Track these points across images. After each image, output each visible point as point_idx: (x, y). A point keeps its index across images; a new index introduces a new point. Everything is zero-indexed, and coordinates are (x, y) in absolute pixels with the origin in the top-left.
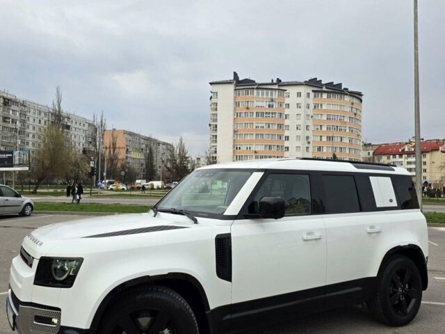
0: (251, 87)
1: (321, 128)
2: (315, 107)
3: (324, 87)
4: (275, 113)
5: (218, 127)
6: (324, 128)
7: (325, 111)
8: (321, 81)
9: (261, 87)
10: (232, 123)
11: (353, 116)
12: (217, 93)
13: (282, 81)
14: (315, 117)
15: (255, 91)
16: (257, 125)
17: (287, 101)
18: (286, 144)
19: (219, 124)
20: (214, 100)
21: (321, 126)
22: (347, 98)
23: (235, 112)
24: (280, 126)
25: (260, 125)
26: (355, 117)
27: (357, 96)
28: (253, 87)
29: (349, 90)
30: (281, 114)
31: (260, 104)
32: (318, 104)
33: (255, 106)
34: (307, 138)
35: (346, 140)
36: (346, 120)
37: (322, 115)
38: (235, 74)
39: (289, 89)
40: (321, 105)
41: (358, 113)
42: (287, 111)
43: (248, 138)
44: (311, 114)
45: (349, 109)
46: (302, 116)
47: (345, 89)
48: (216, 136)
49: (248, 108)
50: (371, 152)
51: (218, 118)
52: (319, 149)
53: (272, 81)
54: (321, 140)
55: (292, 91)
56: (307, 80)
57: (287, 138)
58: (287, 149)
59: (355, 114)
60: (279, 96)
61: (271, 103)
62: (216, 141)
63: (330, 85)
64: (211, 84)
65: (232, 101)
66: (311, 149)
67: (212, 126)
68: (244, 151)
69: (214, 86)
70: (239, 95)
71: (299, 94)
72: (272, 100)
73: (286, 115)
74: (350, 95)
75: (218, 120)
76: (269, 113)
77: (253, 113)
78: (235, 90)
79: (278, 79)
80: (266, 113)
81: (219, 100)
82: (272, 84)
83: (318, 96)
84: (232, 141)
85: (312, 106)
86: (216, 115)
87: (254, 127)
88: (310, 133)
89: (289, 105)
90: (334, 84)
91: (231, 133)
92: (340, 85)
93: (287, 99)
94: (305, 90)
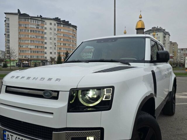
0: (27, 18)
1: (61, 40)
2: (58, 30)
3: (62, 22)
4: (40, 31)
5: (10, 35)
6: (62, 40)
7: (62, 32)
8: (60, 19)
9: (32, 18)
10: (18, 34)
11: (74, 36)
12: (9, 18)
13: (43, 17)
14: (58, 35)
15: (30, 20)
16: (31, 36)
17: (45, 26)
18: (45, 46)
19: (10, 34)
20: (7, 22)
21: (61, 39)
22: (71, 28)
23: (19, 29)
24: (42, 37)
25: (32, 36)
27: (75, 27)
28: (29, 18)
30: (42, 32)
31: (32, 26)
32: (59, 29)
33: (30, 27)
34: (55, 43)
35: (71, 46)
36: (71, 37)
37: (61, 34)
38: (18, 10)
39: (46, 21)
40: (61, 30)
41: (75, 34)
42: (45, 31)
43: (27, 42)
44: (56, 33)
45: (72, 33)
46: (53, 33)
47: (70, 24)
48: (9, 40)
49: (26, 28)
51: (10, 31)
52: (60, 49)
53: (38, 16)
54: (61, 45)
55: (48, 22)
56: (54, 18)
57: (46, 43)
58: (46, 48)
59: (74, 35)
60: (41, 23)
61: (38, 27)
62: (9, 43)
63: (64, 21)
64: (5, 13)
65: (17, 23)
66: (56, 49)
67: (6, 35)
68: (24, 48)
69: (6, 14)
70: (21, 21)
71: (51, 24)
72: (38, 25)
73: (45, 33)
74: (72, 27)
75: (10, 32)
76: (37, 31)
77: (29, 30)
78: (19, 18)
79: (41, 15)
80: (35, 31)
81: (10, 22)
82: (38, 17)
83: (59, 26)
84: (18, 43)
85: (57, 30)
86: (9, 29)
87: (30, 37)
88: (56, 42)
89: (46, 28)
90: (66, 21)
91: (18, 39)
92: (68, 22)
93: (45, 25)
94: (53, 22)
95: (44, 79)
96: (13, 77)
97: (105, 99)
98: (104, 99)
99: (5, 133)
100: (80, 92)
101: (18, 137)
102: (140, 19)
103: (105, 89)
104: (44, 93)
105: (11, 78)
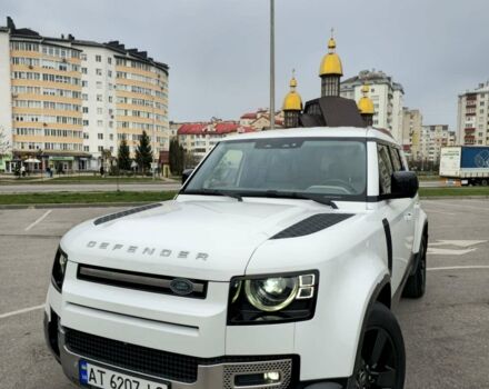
0: (34, 40)
1: (126, 101)
2: (118, 75)
3: (128, 54)
4: (69, 78)
6: (129, 101)
7: (129, 81)
8: (123, 46)
9: (48, 42)
10: (8, 85)
11: (159, 90)
13: (76, 39)
14: (119, 87)
15: (40, 47)
16: (46, 91)
17: (84, 64)
18: (85, 117)
21: (126, 98)
22: (153, 70)
23: (12, 71)
24: (76, 94)
25: (49, 91)
26: (162, 91)
27: (163, 68)
28: (38, 40)
29: (155, 60)
30: (76, 79)
31: (48, 64)
32: (122, 73)
33: (41, 66)
34: (111, 111)
35: (153, 117)
36: (153, 94)
37: (126, 86)
38: (9, 20)
39: (86, 50)
40: (125, 74)
41: (165, 87)
42: (84, 77)
43: (34, 106)
44: (114, 83)
45: (155, 83)
46: (104, 84)
47: (150, 59)
49: (31, 68)
50: (176, 131)
52: (125, 124)
53: (63, 36)
54: (126, 114)
55: (90, 53)
56: (107, 42)
57: (86, 110)
58: (87, 122)
59: (162, 88)
60: (72, 57)
61: (63, 65)
63: (133, 52)
65: (7, 56)
66: (115, 124)
68: (28, 123)
70: (17, 48)
71: (98, 58)
72: (64, 61)
73: (83, 82)
74: (156, 67)
76: (61, 77)
77: (39, 74)
78: (11, 41)
79: (70, 36)
80: (57, 77)
82: (62, 40)
83: (121, 64)
84: (10, 108)
85: (114, 74)
87: (42, 93)
88: (113, 106)
89: (86, 69)
90: (139, 51)
91: (8, 98)
92: (145, 53)
93: (83, 62)
94: (105, 54)
95: (169, 252)
96: (92, 244)
97: (301, 295)
98: (298, 297)
99: (83, 367)
100: (248, 283)
101: (118, 374)
102: (330, 50)
103: (300, 277)
104: (174, 285)
105: (89, 246)
